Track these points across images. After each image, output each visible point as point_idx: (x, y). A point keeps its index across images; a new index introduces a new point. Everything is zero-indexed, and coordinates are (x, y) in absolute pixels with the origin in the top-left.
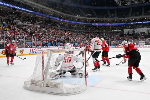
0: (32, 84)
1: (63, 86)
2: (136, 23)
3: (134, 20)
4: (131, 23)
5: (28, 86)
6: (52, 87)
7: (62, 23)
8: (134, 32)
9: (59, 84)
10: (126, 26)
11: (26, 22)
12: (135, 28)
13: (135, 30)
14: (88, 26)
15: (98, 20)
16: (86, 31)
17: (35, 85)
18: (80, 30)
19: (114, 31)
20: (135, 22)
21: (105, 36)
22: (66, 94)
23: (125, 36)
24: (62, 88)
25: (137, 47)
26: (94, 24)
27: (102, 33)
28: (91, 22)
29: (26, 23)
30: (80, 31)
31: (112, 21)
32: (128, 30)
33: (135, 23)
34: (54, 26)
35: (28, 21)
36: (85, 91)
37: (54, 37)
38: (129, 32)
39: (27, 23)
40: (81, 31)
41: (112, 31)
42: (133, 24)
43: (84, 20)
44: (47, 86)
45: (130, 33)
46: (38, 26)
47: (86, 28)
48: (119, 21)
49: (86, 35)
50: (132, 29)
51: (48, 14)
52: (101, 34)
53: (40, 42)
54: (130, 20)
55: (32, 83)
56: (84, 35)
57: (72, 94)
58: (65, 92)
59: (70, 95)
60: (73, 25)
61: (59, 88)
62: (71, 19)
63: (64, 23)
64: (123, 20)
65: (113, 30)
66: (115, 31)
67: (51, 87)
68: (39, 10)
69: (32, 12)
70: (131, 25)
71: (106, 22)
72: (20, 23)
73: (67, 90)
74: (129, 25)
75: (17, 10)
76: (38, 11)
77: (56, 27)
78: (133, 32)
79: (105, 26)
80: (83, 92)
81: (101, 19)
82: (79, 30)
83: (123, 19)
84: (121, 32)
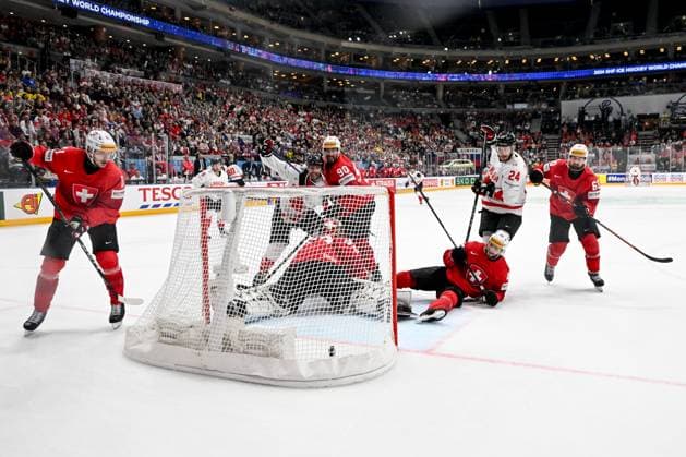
0: (164, 339)
1: (293, 346)
2: (618, 71)
3: (607, 56)
4: (597, 72)
5: (146, 347)
6: (250, 351)
7: (280, 74)
8: (606, 110)
9: (278, 338)
10: (572, 83)
11: (124, 70)
12: (612, 94)
13: (613, 104)
14: (398, 87)
15: (444, 58)
16: (392, 110)
17: (174, 344)
18: (363, 106)
19: (518, 106)
20: (615, 66)
21: (474, 129)
22: (310, 384)
23: (565, 129)
24: (291, 358)
25: (619, 179)
26: (427, 77)
27: (462, 117)
28: (410, 66)
29: (120, 72)
30: (361, 109)
31: (507, 62)
32: (582, 102)
33: (613, 71)
34: (247, 86)
35: (131, 66)
36: (390, 369)
37: (248, 139)
38: (582, 113)
39: (128, 74)
40: (366, 108)
41: (509, 106)
42: (605, 75)
43: (381, 60)
44: (227, 346)
45: (586, 118)
46: (174, 85)
47: (388, 97)
48: (539, 60)
49: (389, 129)
50: (599, 101)
51: (220, 33)
52: (458, 123)
53: (186, 159)
54: (592, 57)
55: (164, 335)
56: (380, 125)
57: (334, 383)
58: (305, 373)
59: (326, 387)
60: (331, 80)
61: (277, 356)
62: (323, 56)
63: (289, 75)
64: (557, 60)
65: (509, 103)
66: (518, 110)
67: (245, 353)
68: (178, 14)
69: (146, 22)
70: (592, 81)
71: (482, 67)
72: (97, 72)
73: (311, 365)
74: (585, 81)
75: (80, 17)
76: (174, 18)
77: (255, 93)
78: (603, 111)
79: (476, 87)
80: (383, 374)
81: (458, 52)
82: (357, 107)
83: (557, 55)
84: (547, 113)
